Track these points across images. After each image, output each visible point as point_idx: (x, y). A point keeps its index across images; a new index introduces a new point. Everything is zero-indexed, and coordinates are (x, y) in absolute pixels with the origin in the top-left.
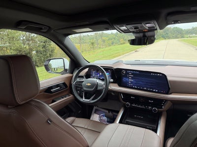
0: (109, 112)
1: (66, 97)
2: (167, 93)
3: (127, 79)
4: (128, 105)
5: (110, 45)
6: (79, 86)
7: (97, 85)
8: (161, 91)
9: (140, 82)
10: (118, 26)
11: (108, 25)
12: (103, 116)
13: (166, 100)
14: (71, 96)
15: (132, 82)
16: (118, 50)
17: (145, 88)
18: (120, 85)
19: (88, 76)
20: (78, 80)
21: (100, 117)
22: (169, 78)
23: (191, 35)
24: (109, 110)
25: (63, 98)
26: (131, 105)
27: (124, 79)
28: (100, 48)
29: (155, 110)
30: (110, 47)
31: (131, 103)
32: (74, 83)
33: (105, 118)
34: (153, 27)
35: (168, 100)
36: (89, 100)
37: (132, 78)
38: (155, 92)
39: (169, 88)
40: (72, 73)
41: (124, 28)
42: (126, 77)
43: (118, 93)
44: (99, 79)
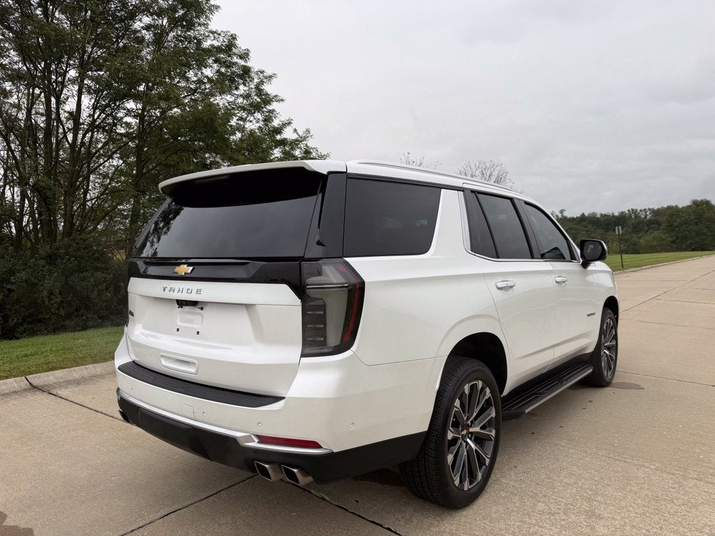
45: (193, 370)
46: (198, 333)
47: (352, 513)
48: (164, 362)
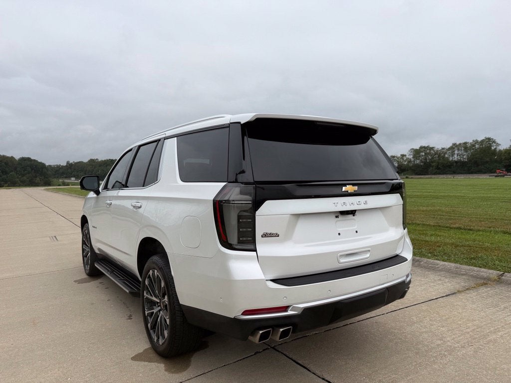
45: (368, 255)
46: (357, 232)
47: (333, 329)
48: (342, 260)
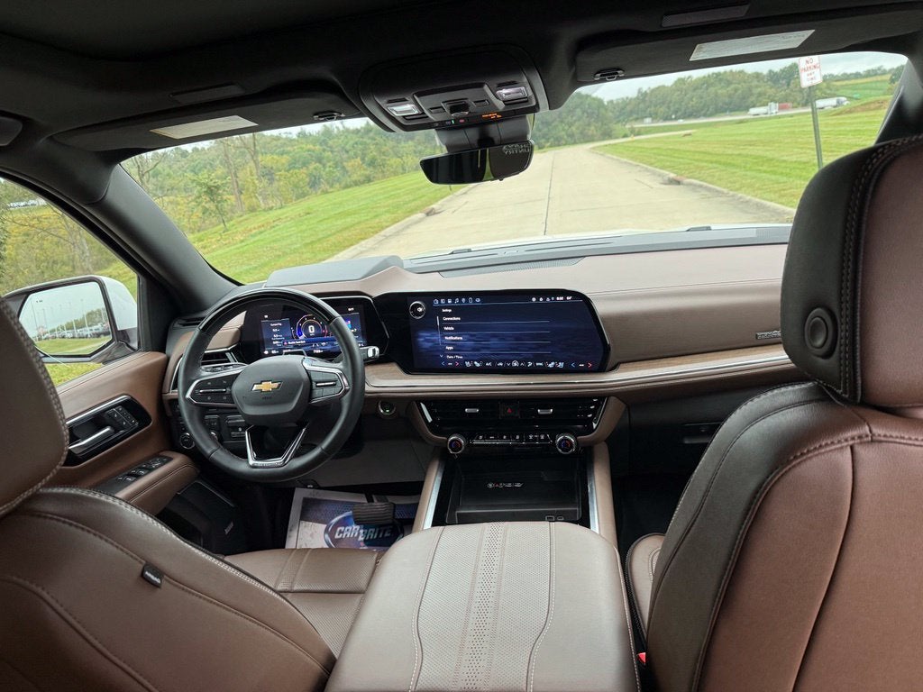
0: (370, 500)
1: (150, 470)
2: (602, 368)
3: (437, 337)
4: (456, 445)
5: (304, 195)
6: (216, 402)
7: (309, 384)
8: (578, 363)
9: (494, 342)
10: (382, 102)
11: (333, 97)
12: (344, 523)
13: (601, 398)
14: (178, 460)
15: (458, 348)
16: (348, 214)
17: (515, 364)
18: (410, 368)
19: (248, 348)
20: (206, 373)
21: (330, 532)
22: (601, 308)
23: (637, 125)
24: (370, 491)
25: (138, 476)
26: (468, 446)
27: (425, 339)
28: (253, 210)
29: (566, 443)
30: (305, 204)
31: (469, 437)
32: (184, 395)
33: (354, 532)
34: (526, 100)
35: (609, 395)
36: (278, 461)
37: (459, 329)
38: (555, 371)
39: (607, 349)
40: (161, 348)
41: (406, 108)
42: (433, 328)
43: (405, 405)
44: (310, 354)
